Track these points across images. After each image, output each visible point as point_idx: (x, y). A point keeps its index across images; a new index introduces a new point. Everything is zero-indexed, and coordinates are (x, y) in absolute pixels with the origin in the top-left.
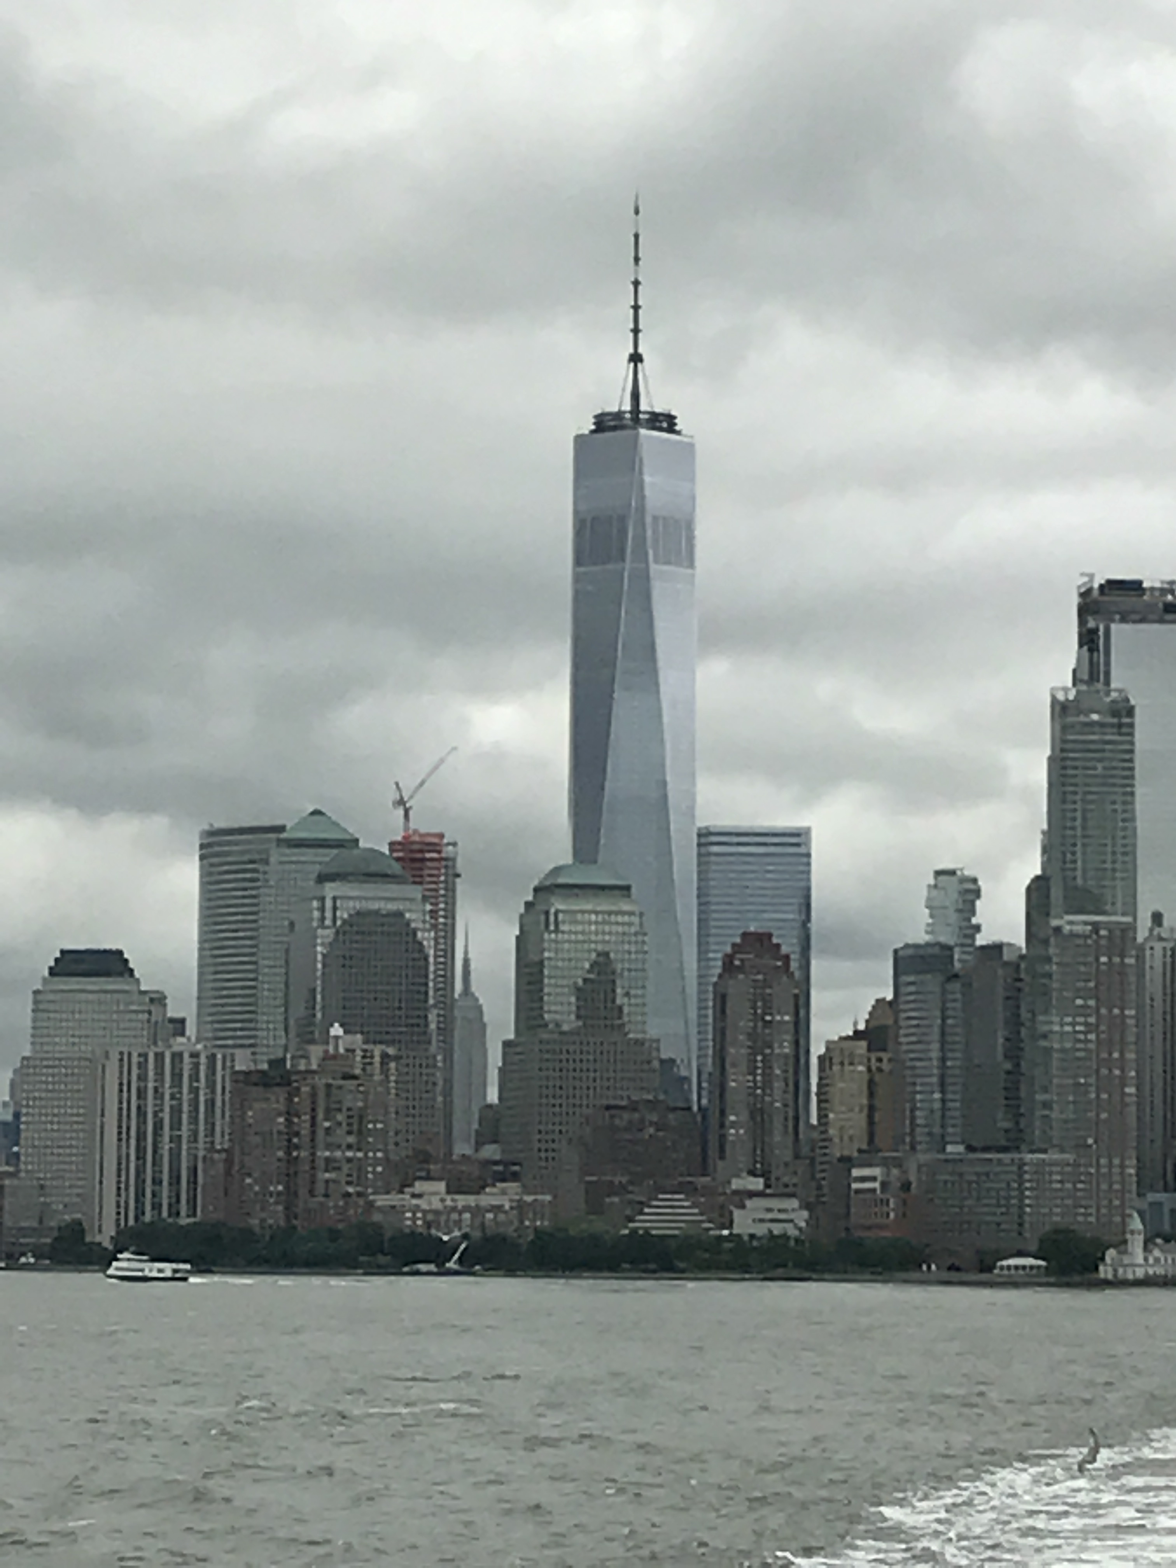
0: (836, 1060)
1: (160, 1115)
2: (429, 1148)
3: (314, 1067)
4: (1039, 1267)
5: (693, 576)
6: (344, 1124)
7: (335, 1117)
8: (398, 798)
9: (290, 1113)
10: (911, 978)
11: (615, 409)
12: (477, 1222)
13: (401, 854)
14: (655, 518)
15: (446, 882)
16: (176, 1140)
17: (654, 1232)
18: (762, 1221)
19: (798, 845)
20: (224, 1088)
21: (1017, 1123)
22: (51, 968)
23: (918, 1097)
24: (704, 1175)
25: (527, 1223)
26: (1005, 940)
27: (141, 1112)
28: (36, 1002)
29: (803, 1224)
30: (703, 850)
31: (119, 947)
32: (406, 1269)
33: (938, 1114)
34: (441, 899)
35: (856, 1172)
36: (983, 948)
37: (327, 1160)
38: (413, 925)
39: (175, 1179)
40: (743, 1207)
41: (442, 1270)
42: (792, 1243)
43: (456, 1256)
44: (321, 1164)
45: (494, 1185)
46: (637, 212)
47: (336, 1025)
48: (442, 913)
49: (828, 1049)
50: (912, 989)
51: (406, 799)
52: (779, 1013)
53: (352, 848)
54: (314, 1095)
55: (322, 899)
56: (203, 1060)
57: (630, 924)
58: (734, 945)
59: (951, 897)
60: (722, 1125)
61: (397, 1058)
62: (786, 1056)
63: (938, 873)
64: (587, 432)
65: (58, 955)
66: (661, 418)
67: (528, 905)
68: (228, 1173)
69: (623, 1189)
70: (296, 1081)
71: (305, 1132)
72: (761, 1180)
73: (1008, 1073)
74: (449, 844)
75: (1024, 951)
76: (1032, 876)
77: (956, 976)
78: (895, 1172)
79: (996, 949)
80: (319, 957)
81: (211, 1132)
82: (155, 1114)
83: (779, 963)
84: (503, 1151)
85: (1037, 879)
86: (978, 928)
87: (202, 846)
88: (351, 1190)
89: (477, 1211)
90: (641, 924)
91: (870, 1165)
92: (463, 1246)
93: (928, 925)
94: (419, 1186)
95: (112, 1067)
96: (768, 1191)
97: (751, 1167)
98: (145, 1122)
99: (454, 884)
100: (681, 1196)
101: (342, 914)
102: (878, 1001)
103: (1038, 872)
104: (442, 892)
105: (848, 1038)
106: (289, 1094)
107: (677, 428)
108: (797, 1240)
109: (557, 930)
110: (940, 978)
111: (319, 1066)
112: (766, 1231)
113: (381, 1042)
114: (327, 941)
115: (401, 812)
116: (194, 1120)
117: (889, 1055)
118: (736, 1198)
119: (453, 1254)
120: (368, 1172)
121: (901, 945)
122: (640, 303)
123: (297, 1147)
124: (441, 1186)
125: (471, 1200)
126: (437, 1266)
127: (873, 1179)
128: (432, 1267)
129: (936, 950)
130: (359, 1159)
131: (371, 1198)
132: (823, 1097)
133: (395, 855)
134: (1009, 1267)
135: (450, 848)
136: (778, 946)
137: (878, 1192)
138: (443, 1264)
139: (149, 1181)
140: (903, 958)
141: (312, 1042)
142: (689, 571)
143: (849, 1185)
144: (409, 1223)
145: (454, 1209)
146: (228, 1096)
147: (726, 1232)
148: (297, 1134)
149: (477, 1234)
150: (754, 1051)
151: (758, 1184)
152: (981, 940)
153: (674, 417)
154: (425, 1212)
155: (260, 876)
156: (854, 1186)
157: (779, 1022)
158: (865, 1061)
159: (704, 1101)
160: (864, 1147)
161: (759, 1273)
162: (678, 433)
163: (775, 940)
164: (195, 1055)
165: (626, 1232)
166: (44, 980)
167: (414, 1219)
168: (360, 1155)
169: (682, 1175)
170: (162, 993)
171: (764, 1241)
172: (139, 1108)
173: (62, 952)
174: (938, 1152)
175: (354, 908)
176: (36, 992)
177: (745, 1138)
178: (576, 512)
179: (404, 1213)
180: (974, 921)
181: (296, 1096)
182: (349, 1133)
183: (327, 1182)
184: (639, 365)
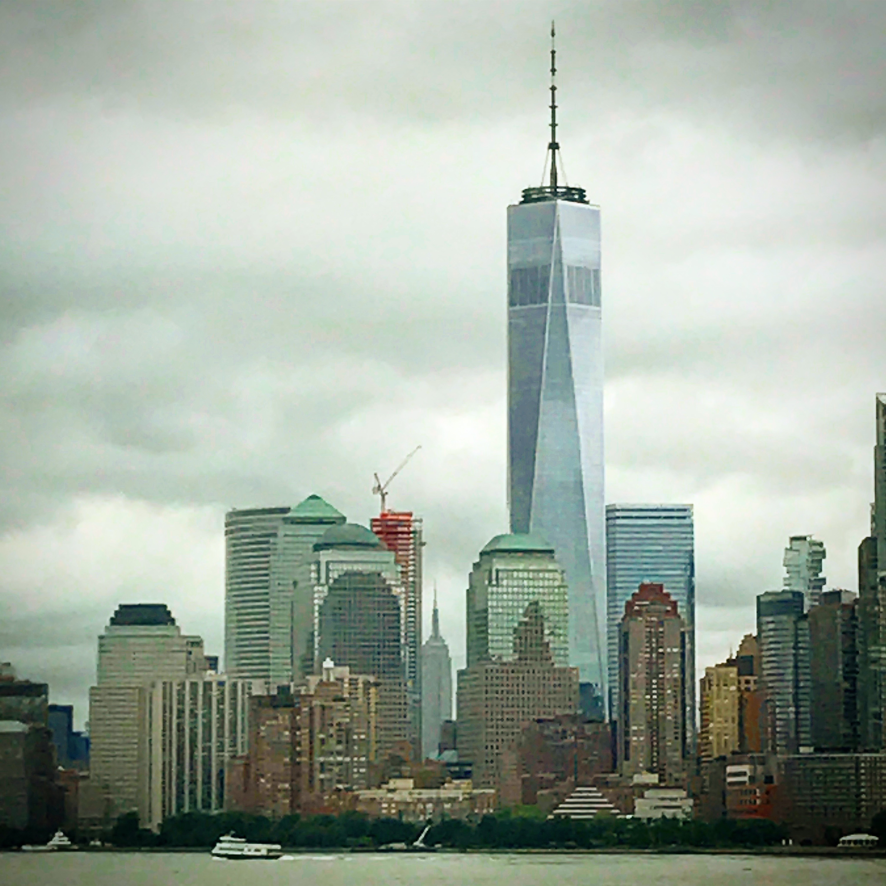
0: (715, 682)
1: (195, 730)
2: (402, 754)
3: (312, 692)
4: (873, 841)
5: (599, 312)
6: (335, 736)
7: (328, 730)
8: (377, 485)
9: (295, 728)
10: (770, 619)
11: (538, 185)
12: (438, 810)
13: (379, 529)
14: (570, 268)
15: (414, 549)
16: (207, 749)
17: (573, 817)
18: (656, 807)
19: (684, 518)
20: (243, 709)
21: (855, 730)
22: (112, 619)
23: (778, 710)
24: (613, 772)
25: (476, 811)
26: (843, 589)
27: (180, 729)
28: (101, 645)
29: (689, 810)
30: (611, 522)
31: (165, 603)
32: (383, 847)
33: (793, 724)
34: (411, 563)
35: (729, 769)
36: (826, 594)
37: (322, 764)
38: (388, 582)
39: (207, 781)
40: (642, 796)
41: (411, 848)
42: (681, 824)
43: (423, 836)
44: (317, 766)
45: (450, 782)
46: (553, 34)
47: (328, 659)
48: (411, 574)
49: (707, 674)
50: (771, 626)
51: (382, 486)
52: (669, 647)
53: (340, 524)
54: (311, 713)
55: (318, 563)
56: (227, 688)
57: (554, 580)
58: (634, 595)
59: (804, 557)
60: (627, 733)
61: (377, 685)
62: (675, 680)
63: (793, 539)
64: (517, 203)
65: (117, 608)
66: (574, 192)
67: (476, 566)
68: (247, 774)
69: (550, 784)
70: (299, 703)
71: (305, 743)
72: (657, 776)
73: (846, 690)
74: (415, 521)
75: (858, 596)
76: (863, 538)
77: (806, 616)
78: (760, 768)
79: (837, 594)
80: (317, 608)
81: (234, 744)
82: (191, 730)
83: (669, 608)
84: (460, 756)
85: (867, 539)
86: (824, 581)
87: (227, 525)
88: (340, 786)
89: (439, 802)
90: (563, 580)
91: (740, 763)
92: (427, 829)
93: (785, 579)
94: (392, 784)
95: (158, 693)
96: (662, 785)
97: (649, 765)
98: (183, 736)
99: (420, 550)
100: (595, 789)
101: (335, 575)
102: (746, 637)
103: (869, 535)
104: (412, 557)
105: (722, 665)
106: (292, 712)
107: (586, 199)
108: (685, 822)
109: (497, 585)
110: (793, 618)
111: (316, 691)
112: (660, 816)
113: (365, 673)
114: (322, 595)
115: (379, 496)
116: (220, 735)
117: (756, 678)
118: (637, 791)
119: (419, 835)
120: (354, 773)
121: (762, 593)
122: (556, 104)
123: (299, 754)
124: (410, 783)
125: (433, 793)
126: (407, 845)
127: (744, 774)
128: (402, 845)
129: (790, 596)
130: (347, 763)
131: (356, 793)
132: (704, 711)
133: (375, 529)
134: (849, 842)
135: (417, 524)
136: (668, 595)
137: (747, 784)
138: (412, 843)
139: (187, 783)
140: (763, 603)
141: (311, 673)
142: (597, 308)
143: (725, 780)
144: (384, 811)
145: (419, 800)
146: (246, 715)
147: (629, 817)
148: (299, 744)
149: (438, 820)
150: (651, 675)
151: (654, 778)
152: (826, 589)
153: (584, 191)
154: (397, 803)
155: (272, 547)
156: (730, 780)
157: (669, 654)
158: (736, 683)
159: (615, 716)
160: (737, 749)
161: (655, 848)
162: (587, 203)
163: (665, 591)
164: (221, 684)
165: (551, 817)
166: (106, 628)
167: (389, 808)
168: (348, 759)
169: (597, 773)
170: (199, 637)
171: (659, 823)
172: (178, 725)
173: (121, 606)
174: (794, 753)
175: (342, 570)
176: (101, 638)
177: (644, 744)
178: (509, 265)
179: (380, 803)
180: (821, 575)
181: (299, 714)
182: (339, 742)
183: (322, 780)
184: (556, 151)
